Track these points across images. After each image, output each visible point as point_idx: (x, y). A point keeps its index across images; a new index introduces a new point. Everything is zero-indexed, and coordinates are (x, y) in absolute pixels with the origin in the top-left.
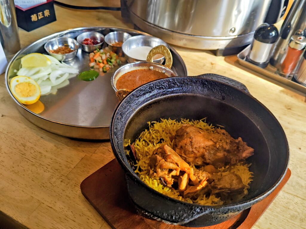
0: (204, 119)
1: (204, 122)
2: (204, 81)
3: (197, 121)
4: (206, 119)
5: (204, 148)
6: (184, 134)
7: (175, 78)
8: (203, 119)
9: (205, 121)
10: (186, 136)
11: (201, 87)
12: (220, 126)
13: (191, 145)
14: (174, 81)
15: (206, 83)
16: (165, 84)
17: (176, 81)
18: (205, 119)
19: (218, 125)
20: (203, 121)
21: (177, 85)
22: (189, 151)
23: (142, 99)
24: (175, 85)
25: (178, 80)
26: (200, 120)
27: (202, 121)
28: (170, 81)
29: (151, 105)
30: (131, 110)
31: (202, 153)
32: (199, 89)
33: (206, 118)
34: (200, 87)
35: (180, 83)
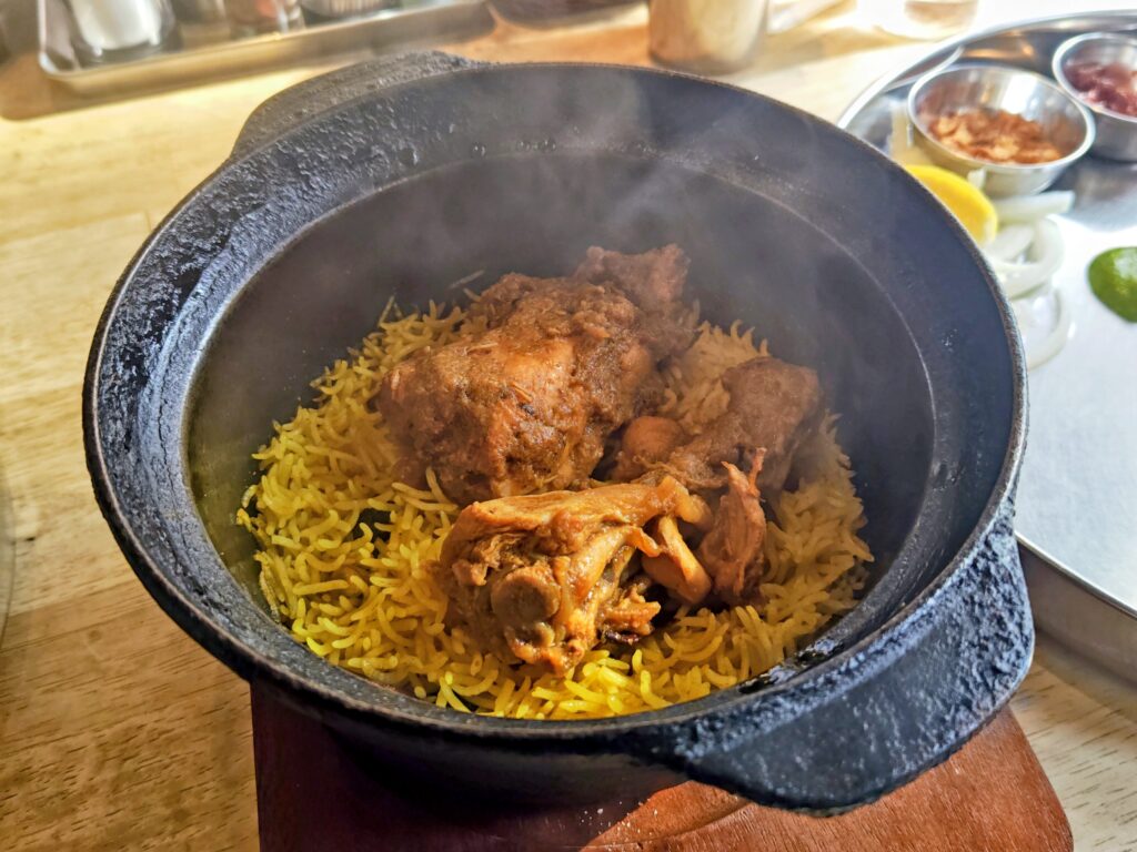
0: (388, 307)
1: (396, 320)
2: (285, 147)
3: (372, 336)
4: (396, 301)
5: (572, 386)
6: (461, 404)
7: (171, 227)
8: (385, 313)
9: (399, 314)
10: (481, 406)
11: (291, 183)
12: (463, 281)
13: (536, 418)
14: (177, 244)
15: (300, 150)
16: (154, 287)
17: (184, 241)
18: (392, 308)
19: (454, 286)
20: (392, 319)
21: (202, 251)
22: (550, 445)
24: (190, 258)
25: (190, 225)
26: (383, 325)
27: (387, 321)
28: (163, 255)
31: (584, 406)
32: (289, 199)
33: (392, 299)
35: (204, 236)
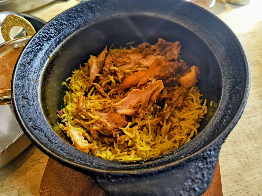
1: (114, 49)
7: (58, 17)
12: (130, 43)
16: (51, 30)
17: (61, 21)
18: (113, 46)
21: (65, 24)
23: (37, 63)
24: (62, 25)
25: (63, 18)
27: (111, 49)
28: (54, 23)
29: (52, 64)
30: (33, 83)
34: (90, 14)
35: (66, 21)
